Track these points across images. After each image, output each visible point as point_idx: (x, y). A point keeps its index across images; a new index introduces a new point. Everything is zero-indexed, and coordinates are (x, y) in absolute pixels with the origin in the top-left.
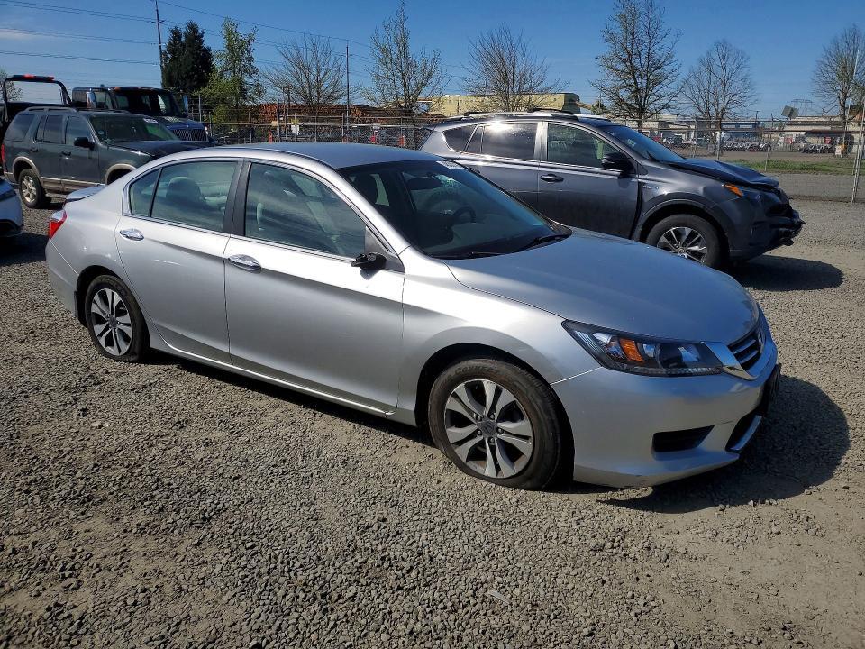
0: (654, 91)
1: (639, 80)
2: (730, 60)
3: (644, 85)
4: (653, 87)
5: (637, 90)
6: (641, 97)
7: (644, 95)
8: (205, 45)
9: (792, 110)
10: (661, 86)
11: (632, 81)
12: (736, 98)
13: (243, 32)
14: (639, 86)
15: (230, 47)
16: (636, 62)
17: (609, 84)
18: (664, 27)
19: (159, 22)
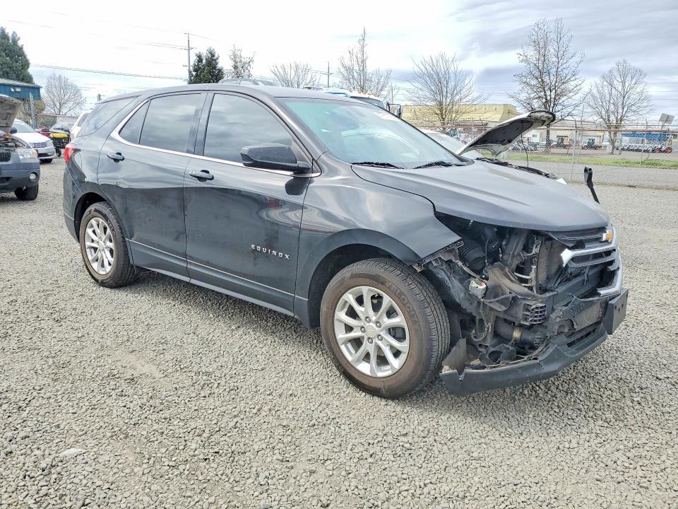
0: (560, 102)
1: (548, 93)
2: (629, 76)
3: (553, 96)
4: (559, 98)
5: (547, 101)
6: (549, 106)
7: (552, 105)
8: (219, 66)
9: (668, 116)
10: (566, 97)
11: (543, 93)
12: (633, 108)
13: (245, 55)
14: (548, 98)
15: (236, 67)
16: (546, 79)
17: (523, 96)
18: (571, 50)
19: (189, 49)
